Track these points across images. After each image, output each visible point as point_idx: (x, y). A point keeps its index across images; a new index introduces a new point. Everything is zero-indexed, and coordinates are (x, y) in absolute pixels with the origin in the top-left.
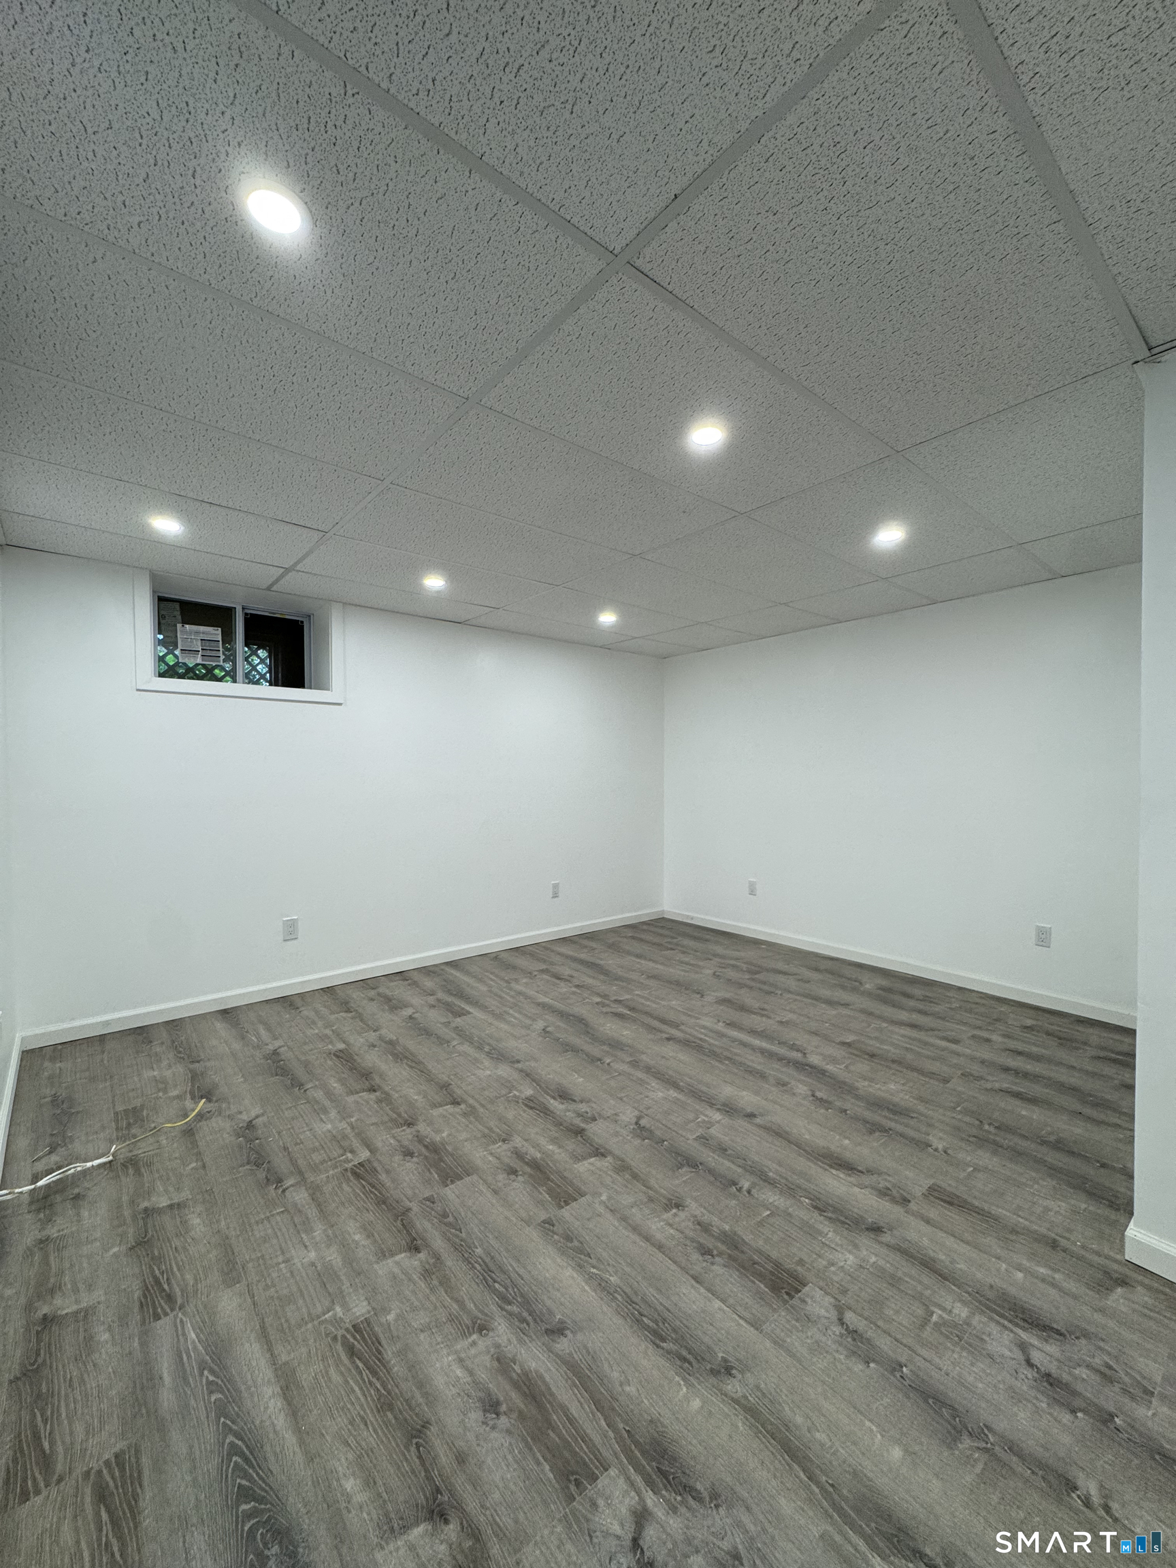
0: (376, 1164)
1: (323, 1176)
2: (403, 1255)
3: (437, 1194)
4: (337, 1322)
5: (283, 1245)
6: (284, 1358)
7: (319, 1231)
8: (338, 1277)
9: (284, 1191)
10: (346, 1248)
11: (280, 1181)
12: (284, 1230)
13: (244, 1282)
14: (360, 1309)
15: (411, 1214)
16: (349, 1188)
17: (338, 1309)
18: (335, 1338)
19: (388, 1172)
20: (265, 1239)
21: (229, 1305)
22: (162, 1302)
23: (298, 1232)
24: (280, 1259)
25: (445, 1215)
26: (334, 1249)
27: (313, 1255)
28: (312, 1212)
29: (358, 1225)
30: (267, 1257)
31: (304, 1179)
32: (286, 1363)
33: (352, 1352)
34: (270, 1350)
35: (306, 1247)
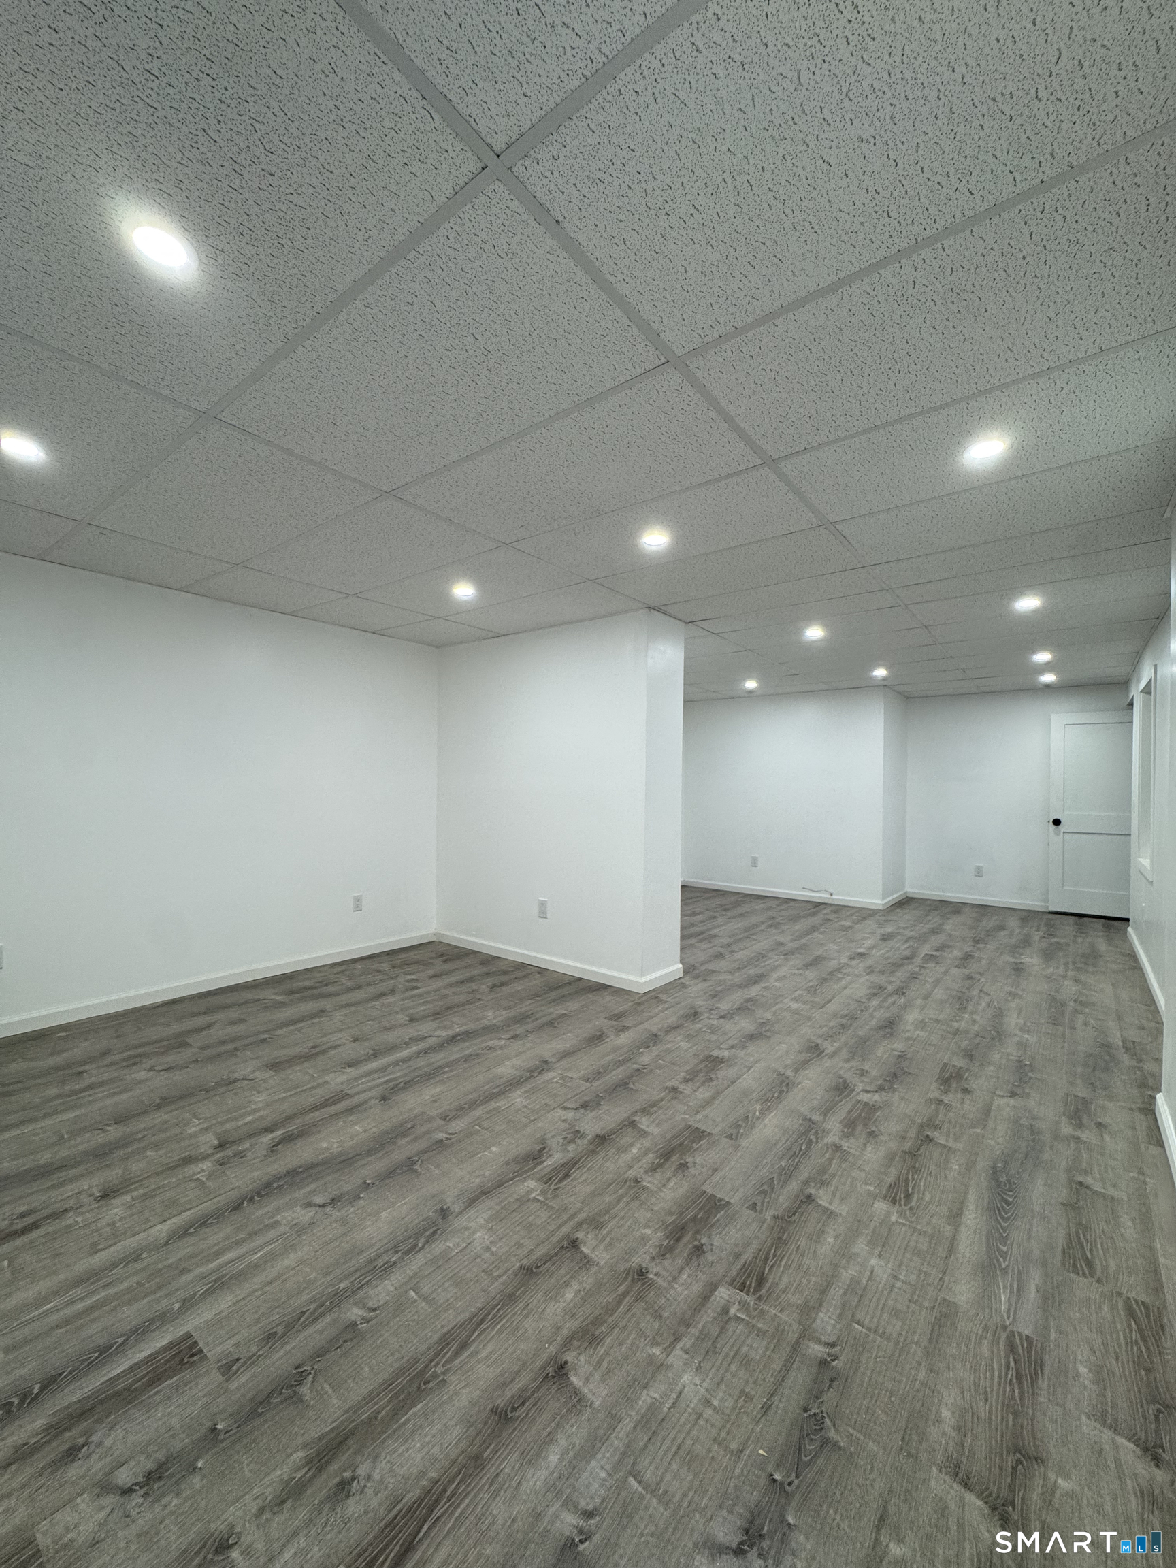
0: (734, 1273)
1: (783, 1316)
2: (821, 1202)
3: (743, 1205)
4: (901, 1214)
5: (886, 1293)
6: (948, 1228)
7: (847, 1274)
8: (874, 1232)
9: (833, 1345)
10: (847, 1241)
11: (823, 1363)
12: (872, 1305)
13: (942, 1295)
14: (881, 1207)
15: (780, 1212)
16: (782, 1277)
17: (894, 1218)
18: (911, 1209)
19: (738, 1256)
20: (896, 1313)
21: (963, 1292)
22: (1021, 1351)
23: (865, 1288)
24: (899, 1284)
25: (764, 1192)
26: (855, 1250)
27: (873, 1262)
28: (836, 1293)
29: (819, 1246)
30: (908, 1296)
31: (802, 1336)
32: (949, 1224)
33: (908, 1197)
34: (954, 1238)
35: (872, 1272)
